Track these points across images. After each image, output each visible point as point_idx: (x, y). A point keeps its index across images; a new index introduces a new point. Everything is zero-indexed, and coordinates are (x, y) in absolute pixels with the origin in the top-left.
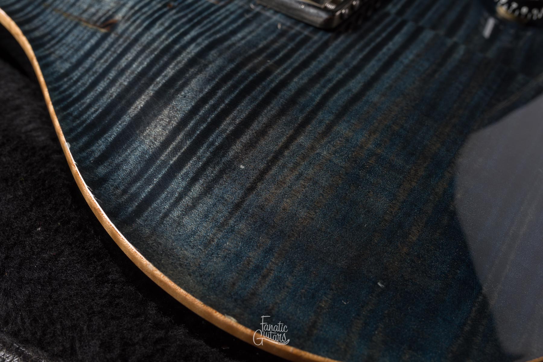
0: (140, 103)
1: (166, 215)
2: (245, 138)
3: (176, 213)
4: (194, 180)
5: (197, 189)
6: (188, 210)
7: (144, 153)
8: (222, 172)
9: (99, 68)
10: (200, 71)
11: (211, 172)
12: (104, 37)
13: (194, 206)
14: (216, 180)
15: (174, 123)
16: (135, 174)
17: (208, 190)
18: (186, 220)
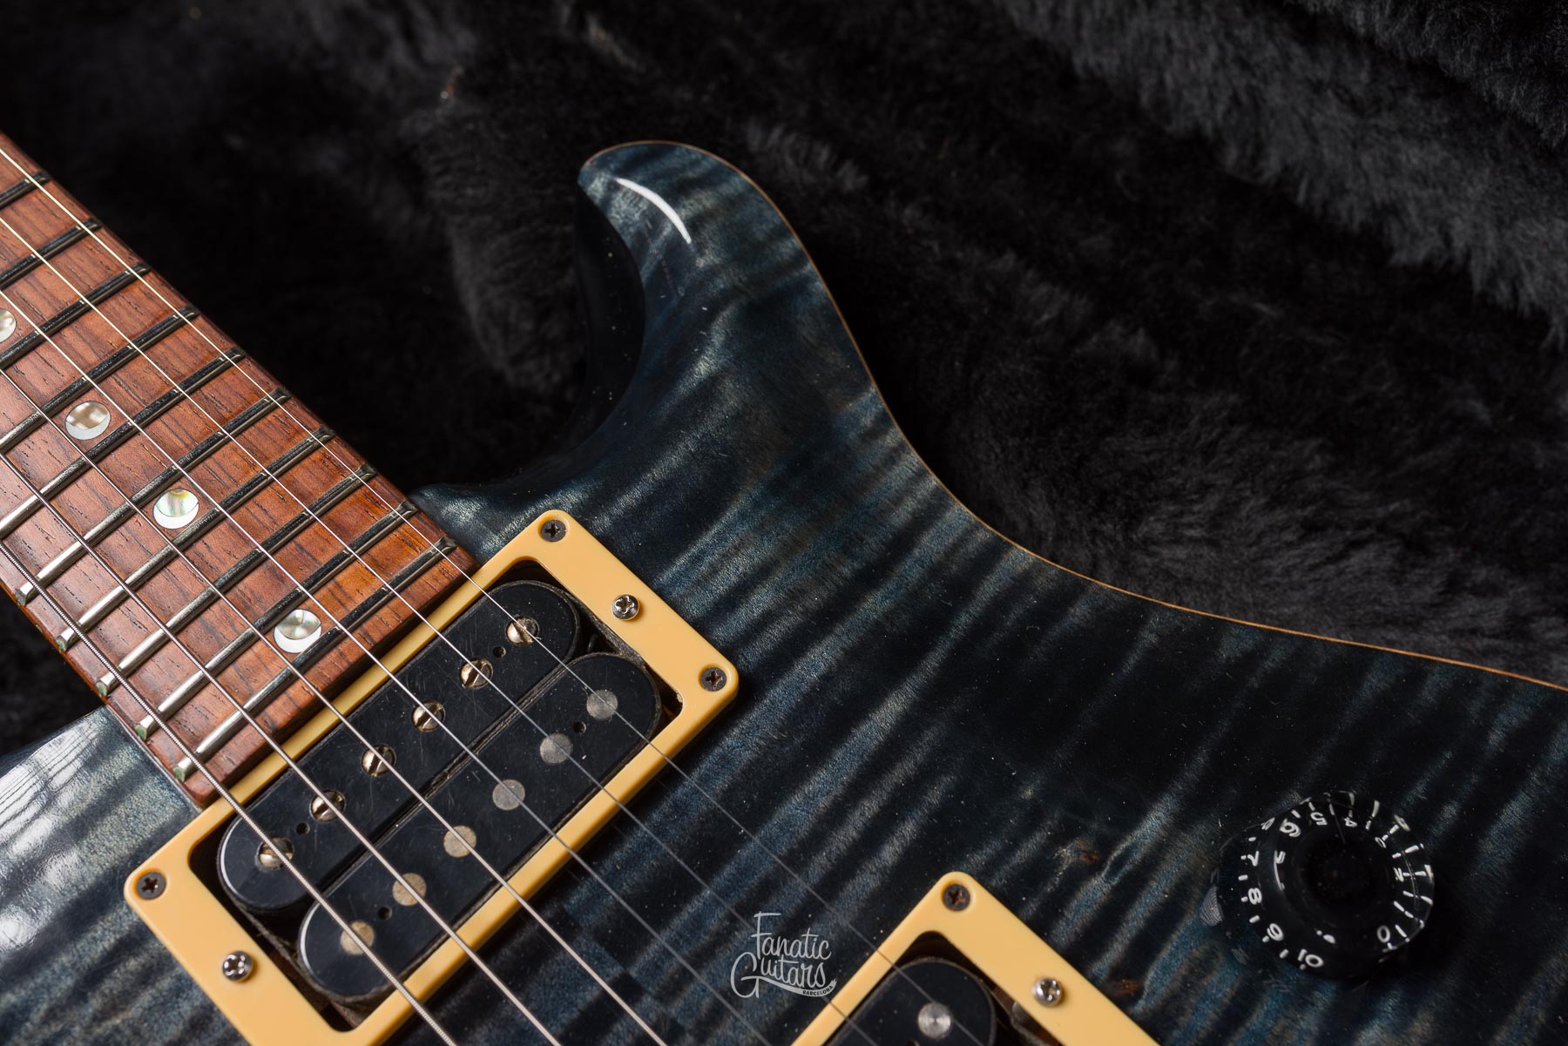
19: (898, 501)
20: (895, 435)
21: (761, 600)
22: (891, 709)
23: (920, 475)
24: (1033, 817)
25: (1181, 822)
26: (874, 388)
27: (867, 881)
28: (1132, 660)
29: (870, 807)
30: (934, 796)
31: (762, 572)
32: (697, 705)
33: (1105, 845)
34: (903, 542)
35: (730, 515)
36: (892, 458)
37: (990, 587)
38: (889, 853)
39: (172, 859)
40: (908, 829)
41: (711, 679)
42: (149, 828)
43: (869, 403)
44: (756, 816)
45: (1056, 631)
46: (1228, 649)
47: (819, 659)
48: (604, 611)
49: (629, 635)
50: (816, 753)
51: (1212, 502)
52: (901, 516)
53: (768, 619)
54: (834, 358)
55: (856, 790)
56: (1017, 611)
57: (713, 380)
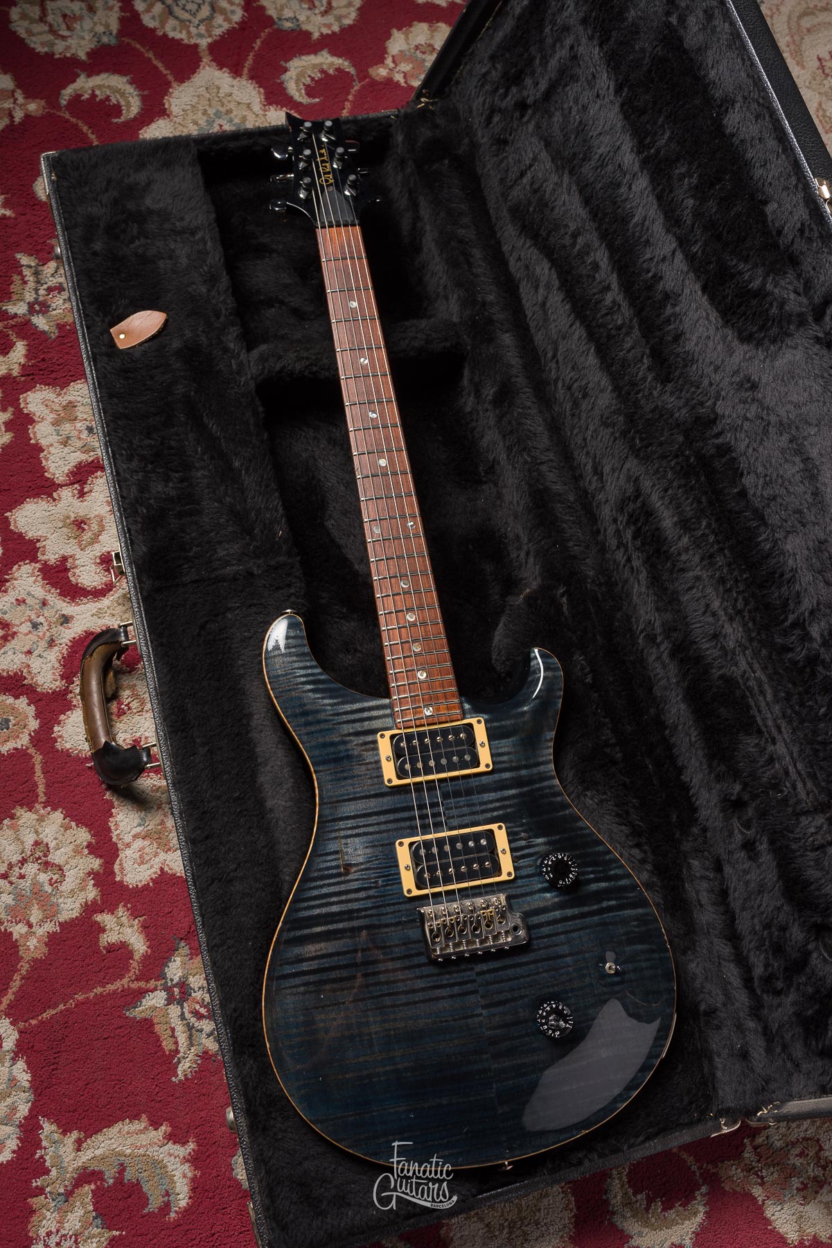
0: (318, 929)
1: (285, 988)
2: (335, 986)
3: (288, 991)
4: (304, 985)
5: (302, 989)
6: (291, 994)
7: (301, 955)
8: (315, 991)
9: (324, 891)
10: (351, 937)
11: (311, 988)
12: (339, 875)
13: (295, 995)
14: (310, 992)
15: (319, 953)
16: (290, 960)
17: (304, 993)
18: (288, 997)
19: (543, 756)
20: (552, 744)
21: (505, 758)
22: (513, 792)
23: (550, 754)
24: (522, 825)
25: (545, 844)
26: (554, 732)
27: (489, 815)
28: (561, 813)
29: (498, 804)
30: (509, 810)
31: (508, 753)
32: (482, 768)
33: (530, 838)
34: (539, 764)
35: (510, 739)
36: (548, 748)
37: (546, 783)
38: (495, 814)
39: (388, 734)
40: (501, 812)
41: (487, 766)
42: (385, 726)
43: (552, 734)
44: (479, 793)
45: (552, 799)
46: (580, 824)
47: (507, 775)
48: (478, 742)
49: (480, 749)
50: (496, 790)
51: (604, 797)
52: (541, 759)
53: (504, 762)
54: (552, 721)
55: (497, 800)
56: (548, 791)
57: (525, 712)
